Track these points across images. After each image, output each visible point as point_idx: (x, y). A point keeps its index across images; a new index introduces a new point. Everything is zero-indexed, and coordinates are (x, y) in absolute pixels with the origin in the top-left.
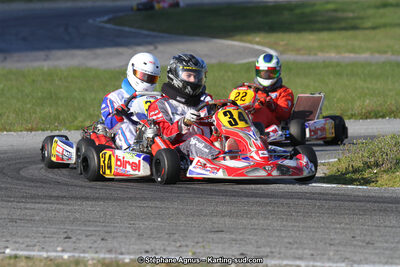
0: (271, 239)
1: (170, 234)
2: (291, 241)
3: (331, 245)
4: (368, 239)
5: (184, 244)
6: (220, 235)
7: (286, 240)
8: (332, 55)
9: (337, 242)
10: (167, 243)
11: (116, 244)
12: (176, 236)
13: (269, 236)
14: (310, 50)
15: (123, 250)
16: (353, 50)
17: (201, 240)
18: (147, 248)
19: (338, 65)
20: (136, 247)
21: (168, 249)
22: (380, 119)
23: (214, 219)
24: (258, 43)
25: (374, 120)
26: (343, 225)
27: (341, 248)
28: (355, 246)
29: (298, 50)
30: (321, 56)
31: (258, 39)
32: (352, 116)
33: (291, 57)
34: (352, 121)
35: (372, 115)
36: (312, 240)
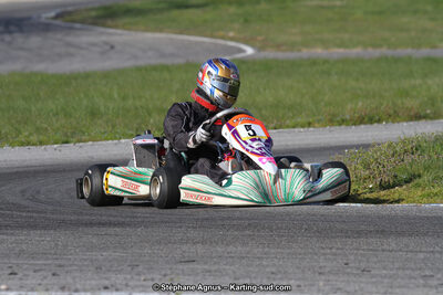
0: (251, 269)
1: (133, 266)
2: (274, 270)
3: (320, 274)
4: (363, 265)
5: (149, 277)
6: (191, 266)
7: (268, 270)
8: (319, 51)
9: (328, 269)
10: (129, 277)
11: (70, 280)
12: (140, 268)
13: (248, 265)
14: (292, 46)
15: (78, 286)
16: (342, 45)
17: (169, 272)
18: (107, 283)
19: (326, 62)
20: (93, 282)
21: (131, 283)
22: (376, 124)
23: (185, 248)
24: (232, 39)
25: (368, 126)
26: (334, 250)
27: (331, 277)
28: (348, 274)
29: (278, 47)
30: (305, 53)
31: (231, 34)
32: (343, 122)
33: (270, 54)
34: (343, 127)
35: (366, 119)
36: (298, 268)
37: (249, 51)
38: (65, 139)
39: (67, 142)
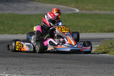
1: (42, 69)
2: (84, 72)
3: (97, 73)
4: (110, 72)
5: (47, 72)
6: (59, 69)
7: (82, 72)
8: (98, 12)
9: (100, 72)
10: (41, 72)
11: (24, 72)
12: (45, 70)
13: (76, 70)
14: (90, 10)
15: (26, 74)
16: (105, 10)
17: (53, 71)
18: (35, 73)
19: (100, 15)
20: (31, 73)
23: (58, 64)
25: (112, 33)
26: (101, 67)
27: (101, 75)
28: (106, 74)
29: (86, 10)
30: (94, 12)
31: (72, 6)
32: (104, 32)
33: (83, 12)
34: (104, 33)
35: (111, 31)
36: (91, 72)
37: (78, 11)
38: (23, 33)
39: (24, 34)
